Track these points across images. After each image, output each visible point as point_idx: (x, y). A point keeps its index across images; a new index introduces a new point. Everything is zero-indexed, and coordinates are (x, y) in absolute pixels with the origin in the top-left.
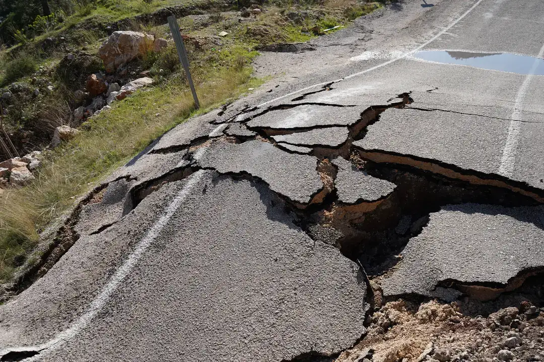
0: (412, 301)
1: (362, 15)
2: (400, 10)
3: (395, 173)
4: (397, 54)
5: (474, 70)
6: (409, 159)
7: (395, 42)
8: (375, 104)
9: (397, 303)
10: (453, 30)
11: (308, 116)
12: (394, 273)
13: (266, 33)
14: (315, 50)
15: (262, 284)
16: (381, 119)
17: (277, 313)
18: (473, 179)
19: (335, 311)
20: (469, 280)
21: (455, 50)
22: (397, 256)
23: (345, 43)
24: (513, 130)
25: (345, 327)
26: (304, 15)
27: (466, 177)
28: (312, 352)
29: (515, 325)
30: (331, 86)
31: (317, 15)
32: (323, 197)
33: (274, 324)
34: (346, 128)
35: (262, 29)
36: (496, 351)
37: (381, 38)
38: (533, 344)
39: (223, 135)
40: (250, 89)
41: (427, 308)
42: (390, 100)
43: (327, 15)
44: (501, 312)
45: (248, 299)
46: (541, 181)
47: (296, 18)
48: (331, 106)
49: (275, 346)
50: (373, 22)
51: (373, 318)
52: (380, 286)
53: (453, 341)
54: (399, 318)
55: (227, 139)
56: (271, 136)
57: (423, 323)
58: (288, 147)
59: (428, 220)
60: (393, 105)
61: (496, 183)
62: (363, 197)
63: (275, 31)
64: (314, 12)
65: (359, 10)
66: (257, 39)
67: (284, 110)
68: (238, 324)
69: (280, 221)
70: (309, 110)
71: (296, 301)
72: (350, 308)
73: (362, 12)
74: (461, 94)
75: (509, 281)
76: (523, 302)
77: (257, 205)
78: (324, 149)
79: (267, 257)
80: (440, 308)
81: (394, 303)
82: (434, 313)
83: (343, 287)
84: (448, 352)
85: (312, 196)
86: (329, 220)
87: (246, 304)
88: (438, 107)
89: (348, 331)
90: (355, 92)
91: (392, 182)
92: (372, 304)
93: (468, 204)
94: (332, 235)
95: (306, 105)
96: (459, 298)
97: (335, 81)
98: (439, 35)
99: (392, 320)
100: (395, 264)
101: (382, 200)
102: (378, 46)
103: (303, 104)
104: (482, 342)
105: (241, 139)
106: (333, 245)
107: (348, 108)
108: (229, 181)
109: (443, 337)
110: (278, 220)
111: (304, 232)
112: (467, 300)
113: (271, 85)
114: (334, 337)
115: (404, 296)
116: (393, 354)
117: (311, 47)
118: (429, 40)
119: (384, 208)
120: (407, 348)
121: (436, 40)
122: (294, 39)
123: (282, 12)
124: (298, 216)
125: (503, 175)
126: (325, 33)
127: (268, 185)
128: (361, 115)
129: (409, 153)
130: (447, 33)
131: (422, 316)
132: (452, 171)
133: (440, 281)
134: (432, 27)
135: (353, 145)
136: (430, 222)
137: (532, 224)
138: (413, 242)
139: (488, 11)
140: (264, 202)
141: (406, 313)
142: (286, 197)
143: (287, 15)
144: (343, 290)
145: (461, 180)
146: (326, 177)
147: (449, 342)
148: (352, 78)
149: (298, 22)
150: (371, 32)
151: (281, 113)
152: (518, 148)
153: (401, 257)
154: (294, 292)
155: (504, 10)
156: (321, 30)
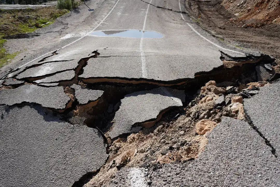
0: (123, 137)
1: (60, 16)
2: (79, 13)
3: (101, 86)
4: (83, 34)
5: (120, 38)
6: (106, 79)
7: (81, 28)
8: (83, 58)
9: (118, 140)
10: (106, 21)
11: (51, 68)
12: (113, 128)
13: (7, 28)
14: (39, 36)
15: (52, 153)
16: (88, 64)
17: (65, 163)
18: (134, 82)
19: (93, 152)
20: (143, 121)
21: (109, 30)
22: (112, 122)
23: (55, 31)
24: (143, 60)
25: (99, 157)
26: (28, 18)
27: (131, 82)
28: (88, 173)
29: (163, 131)
30: (57, 52)
31: (35, 17)
32: (71, 104)
33: (65, 168)
34: (73, 70)
35: (4, 26)
36: (160, 141)
37: (73, 27)
38: (171, 135)
39: (3, 86)
40: (8, 60)
41: (130, 137)
42: (89, 55)
43: (41, 17)
44: (157, 128)
45: (48, 162)
46: (158, 77)
47: (23, 19)
48: (62, 62)
49: (69, 177)
50: (67, 19)
51: (110, 150)
52: (109, 136)
53: (144, 145)
54: (120, 145)
55: (7, 88)
56: (34, 81)
57: (131, 143)
58: (45, 84)
59: (121, 103)
60: (92, 57)
61: (142, 82)
62: (91, 99)
63: (13, 27)
64: (33, 15)
65: (57, 13)
66: (2, 33)
67: (36, 67)
68: (46, 175)
69: (53, 121)
70: (50, 65)
71: (73, 154)
72: (99, 149)
73: (60, 15)
74: (118, 48)
75: (157, 117)
76: (164, 123)
77: (37, 116)
78: (65, 82)
79: (51, 140)
80: (135, 136)
81: (117, 140)
82: (134, 138)
83: (93, 141)
84: (143, 149)
85: (66, 105)
86: (77, 114)
87: (47, 165)
88: (111, 55)
89: (101, 158)
90: (70, 54)
91: (102, 90)
92: (108, 144)
93: (134, 93)
94: (81, 120)
95: (48, 63)
96: (142, 129)
97: (57, 50)
98: (100, 23)
99: (118, 147)
100: (112, 125)
101: (99, 99)
102: (72, 31)
103: (46, 63)
104: (154, 141)
105: (15, 86)
106: (83, 124)
107: (70, 61)
108: (16, 109)
109: (140, 145)
110: (51, 121)
111: (67, 122)
112: (144, 129)
113: (21, 56)
114: (95, 163)
115: (120, 136)
116: (124, 157)
117: (37, 34)
118: (96, 26)
119: (100, 103)
120: (128, 154)
121: (100, 26)
122: (25, 31)
123: (14, 17)
124: (62, 116)
125: (144, 78)
126: (42, 26)
127: (41, 105)
128: (78, 63)
129: (106, 76)
130: (103, 23)
131: (130, 141)
132: (125, 80)
133: (133, 125)
134: (96, 20)
135: (79, 77)
136: (122, 103)
137: (159, 95)
138: (117, 113)
139: (118, 12)
140: (41, 114)
141: (123, 143)
142: (52, 108)
143: (18, 18)
144: (93, 142)
145: (129, 84)
146: (70, 95)
147: (142, 146)
148: (65, 47)
149: (25, 21)
150: (67, 24)
151: (35, 69)
152: (147, 67)
153: (114, 121)
154: (70, 151)
155: (125, 11)
156: (40, 25)
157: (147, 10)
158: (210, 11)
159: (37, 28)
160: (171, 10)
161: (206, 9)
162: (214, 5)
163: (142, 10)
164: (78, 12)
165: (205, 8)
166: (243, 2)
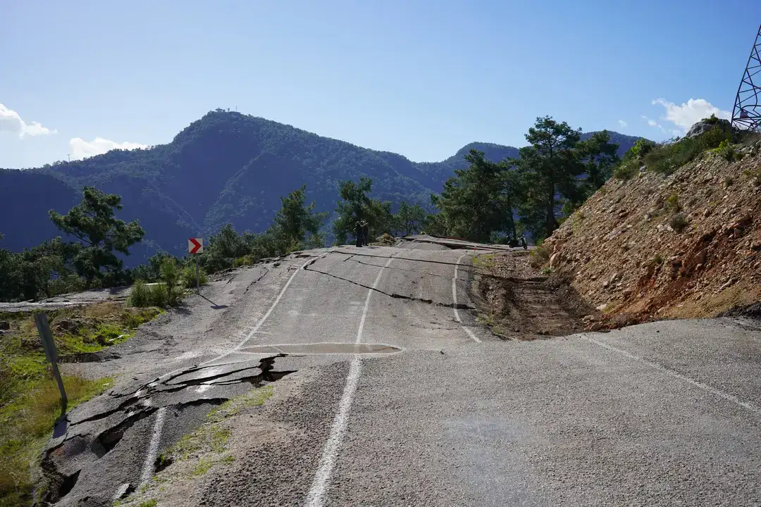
1: (145, 321)
14: (120, 358)
23: (150, 350)
26: (77, 324)
31: (92, 324)
34: (256, 368)
37: (189, 342)
43: (103, 324)
48: (231, 364)
50: (163, 328)
56: (201, 383)
58: (222, 383)
64: (86, 320)
65: (137, 316)
70: (215, 368)
73: (143, 319)
95: (208, 368)
98: (251, 334)
102: (192, 348)
117: (113, 355)
118: (244, 339)
121: (252, 339)
126: (113, 342)
128: (260, 362)
130: (259, 332)
134: (239, 328)
139: (289, 310)
149: (74, 332)
150: (171, 337)
155: (308, 306)
156: (106, 339)
157: (367, 303)
158: (539, 302)
159: (102, 345)
160: (430, 302)
161: (530, 299)
162: (553, 289)
163: (352, 303)
164: (187, 313)
165: (527, 296)
166: (616, 277)
